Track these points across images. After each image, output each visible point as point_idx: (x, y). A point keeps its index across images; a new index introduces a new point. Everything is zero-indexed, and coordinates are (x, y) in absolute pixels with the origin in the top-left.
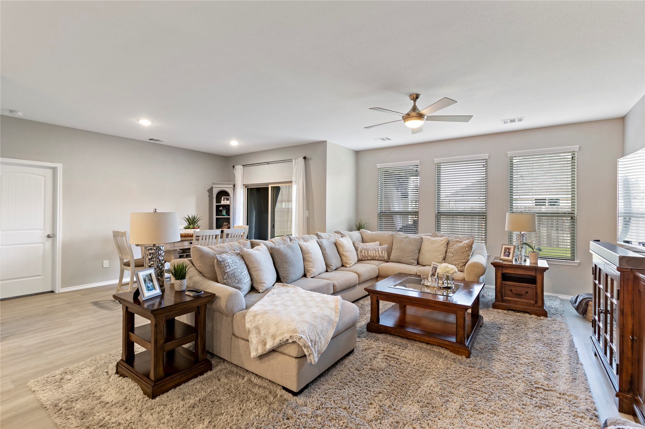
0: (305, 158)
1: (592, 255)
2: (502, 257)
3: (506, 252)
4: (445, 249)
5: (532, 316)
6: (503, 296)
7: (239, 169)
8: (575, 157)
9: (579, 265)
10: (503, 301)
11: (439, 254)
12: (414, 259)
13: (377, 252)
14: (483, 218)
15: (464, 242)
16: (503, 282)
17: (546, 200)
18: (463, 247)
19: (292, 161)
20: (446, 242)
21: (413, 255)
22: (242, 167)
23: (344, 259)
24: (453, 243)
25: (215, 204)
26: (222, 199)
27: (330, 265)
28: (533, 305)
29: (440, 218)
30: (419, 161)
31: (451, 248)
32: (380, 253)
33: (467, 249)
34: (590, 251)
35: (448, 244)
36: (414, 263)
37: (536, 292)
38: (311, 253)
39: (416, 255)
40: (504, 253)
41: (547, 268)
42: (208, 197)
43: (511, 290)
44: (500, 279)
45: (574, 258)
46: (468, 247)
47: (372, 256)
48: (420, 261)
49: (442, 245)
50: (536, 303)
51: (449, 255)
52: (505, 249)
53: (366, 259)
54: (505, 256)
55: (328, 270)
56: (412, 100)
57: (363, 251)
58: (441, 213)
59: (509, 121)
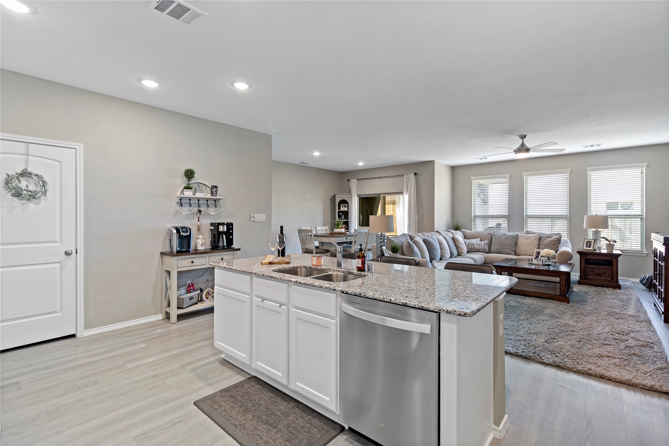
0: (415, 174)
1: (652, 241)
2: (585, 248)
3: (588, 244)
4: (538, 242)
5: (610, 288)
6: (586, 276)
7: (354, 183)
8: (644, 172)
9: (647, 255)
10: (586, 279)
11: (533, 246)
12: (512, 251)
13: (481, 246)
14: (566, 220)
15: (554, 237)
16: (586, 265)
17: (618, 203)
18: (554, 241)
19: (404, 176)
20: (539, 237)
21: (511, 247)
22: (356, 181)
23: (460, 250)
24: (544, 238)
25: (337, 210)
26: (341, 206)
27: (452, 253)
28: (610, 281)
29: (527, 220)
30: (509, 175)
31: (543, 242)
32: (483, 247)
33: (556, 242)
34: (652, 239)
35: (540, 239)
36: (512, 254)
37: (612, 272)
38: (443, 244)
39: (513, 247)
40: (586, 245)
41: (621, 255)
42: (330, 205)
43: (592, 271)
44: (583, 264)
45: (643, 250)
46: (557, 241)
47: (477, 248)
48: (517, 252)
49: (535, 239)
50: (612, 279)
51: (542, 247)
52: (587, 242)
53: (473, 251)
54: (587, 246)
55: (452, 257)
56: (521, 138)
57: (470, 245)
58: (529, 216)
59: (589, 146)
